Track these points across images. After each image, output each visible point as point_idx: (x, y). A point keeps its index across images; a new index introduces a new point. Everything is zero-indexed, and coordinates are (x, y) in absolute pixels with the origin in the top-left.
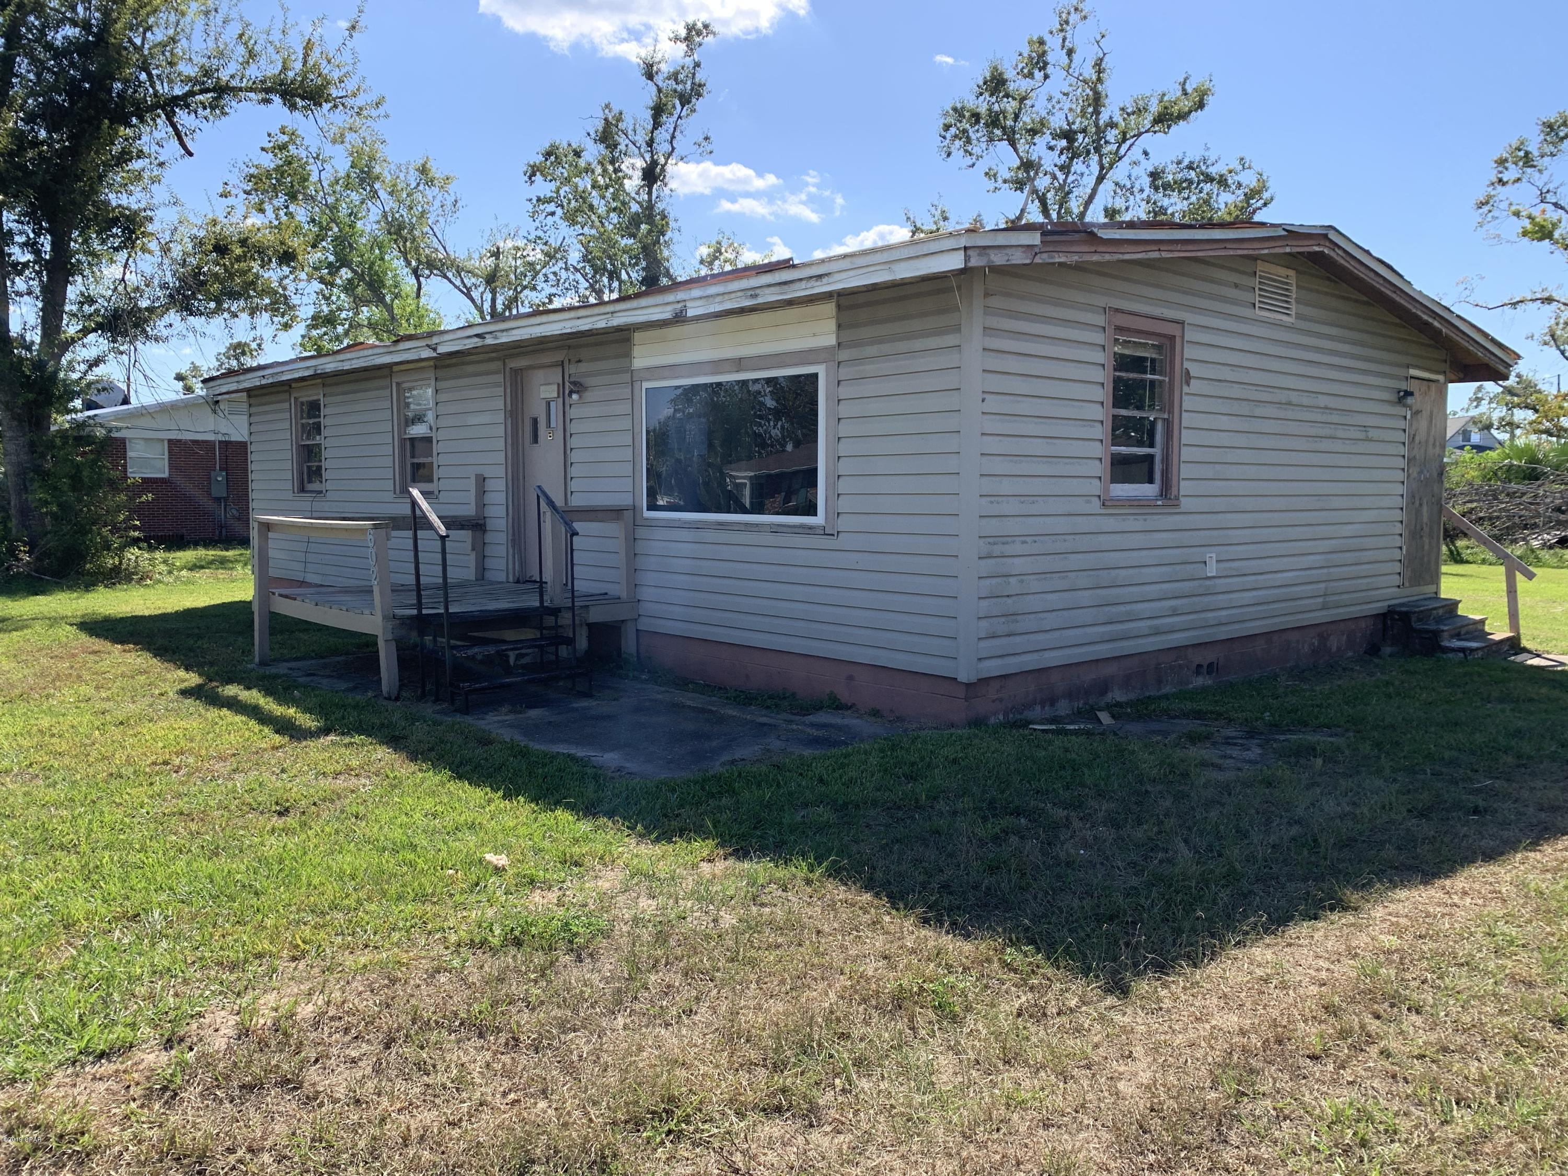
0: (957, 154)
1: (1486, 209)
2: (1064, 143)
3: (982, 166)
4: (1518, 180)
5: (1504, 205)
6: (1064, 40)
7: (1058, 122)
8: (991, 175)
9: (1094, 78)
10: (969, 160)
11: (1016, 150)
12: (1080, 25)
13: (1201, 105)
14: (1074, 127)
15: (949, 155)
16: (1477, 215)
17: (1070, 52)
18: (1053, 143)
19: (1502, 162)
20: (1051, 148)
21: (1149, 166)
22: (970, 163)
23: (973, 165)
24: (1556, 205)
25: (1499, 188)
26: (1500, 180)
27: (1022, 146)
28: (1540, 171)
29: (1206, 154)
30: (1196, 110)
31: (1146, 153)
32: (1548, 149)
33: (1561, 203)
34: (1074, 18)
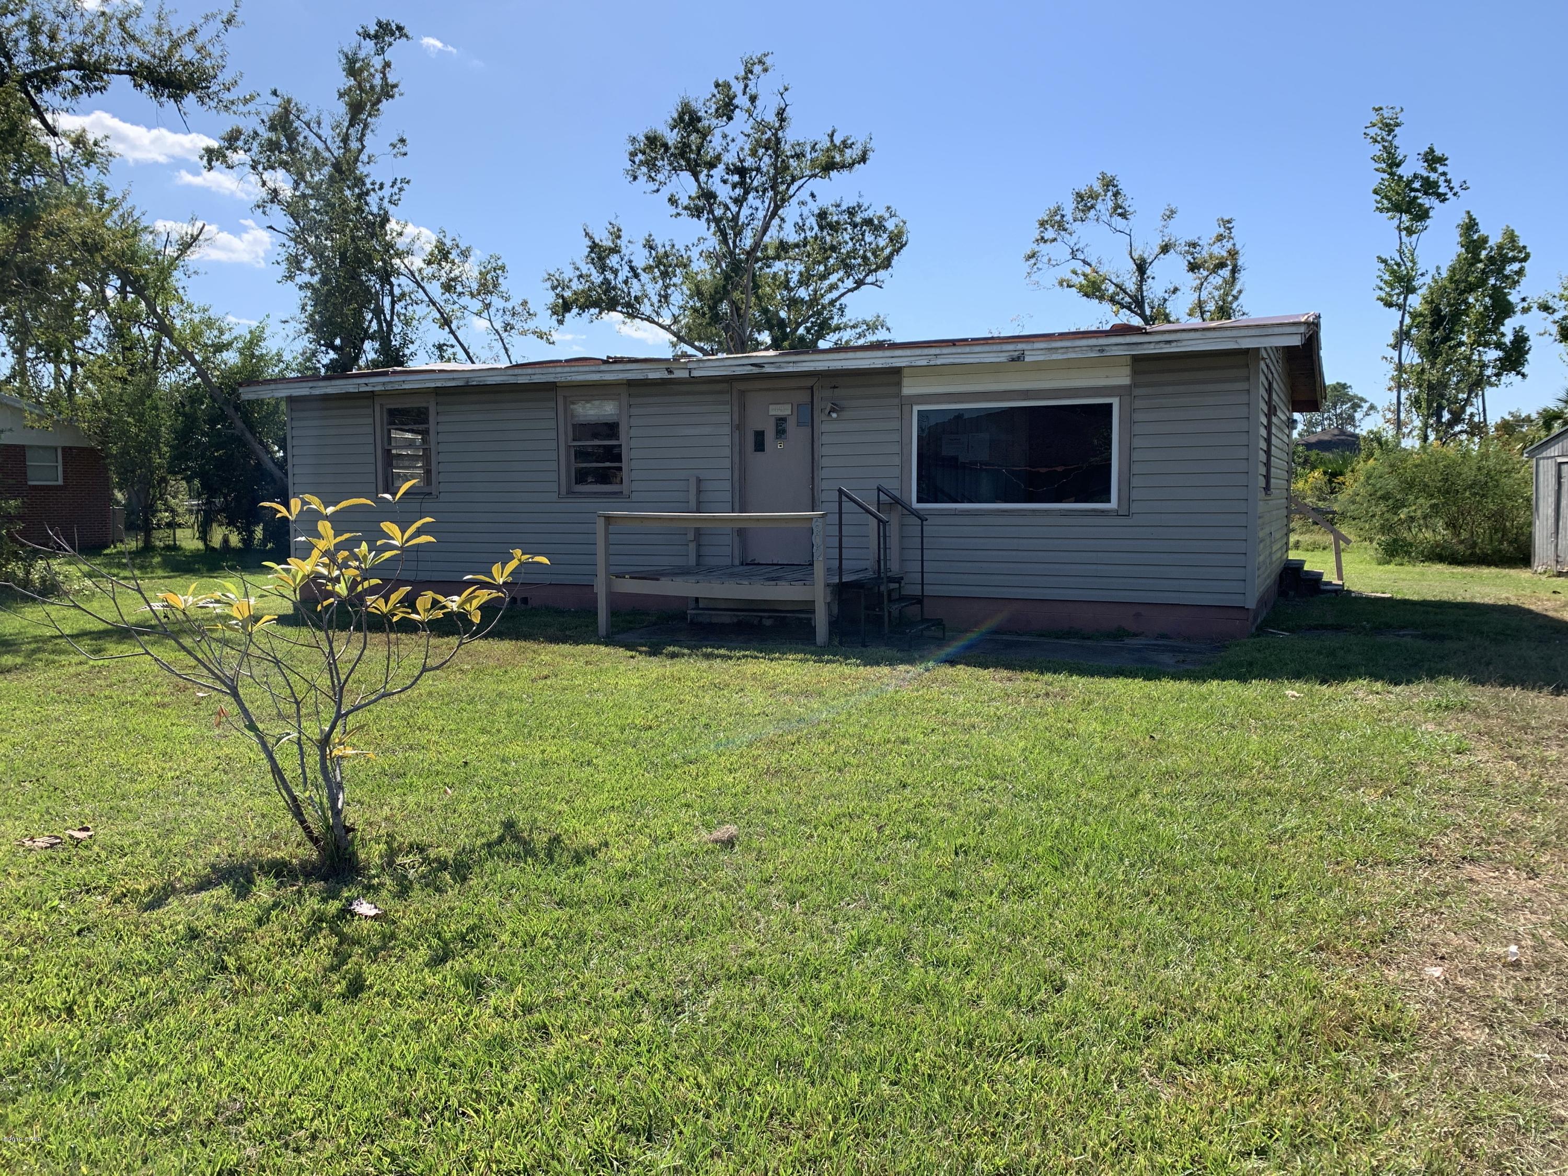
0: (642, 179)
1: (1033, 261)
2: (736, 178)
3: (665, 192)
4: (1055, 240)
5: (1045, 259)
6: (746, 86)
7: (730, 158)
8: (673, 201)
9: (777, 125)
10: (653, 186)
11: (697, 180)
12: (762, 76)
13: (863, 159)
14: (746, 164)
15: (635, 178)
16: (1026, 266)
17: (753, 99)
18: (726, 177)
19: (1042, 224)
20: (725, 182)
21: (815, 207)
22: (655, 188)
23: (658, 190)
24: (1084, 262)
25: (1042, 244)
26: (1042, 238)
27: (702, 177)
28: (1071, 234)
29: (861, 201)
30: (859, 163)
31: (813, 195)
32: (1080, 215)
33: (1088, 260)
34: (757, 69)
